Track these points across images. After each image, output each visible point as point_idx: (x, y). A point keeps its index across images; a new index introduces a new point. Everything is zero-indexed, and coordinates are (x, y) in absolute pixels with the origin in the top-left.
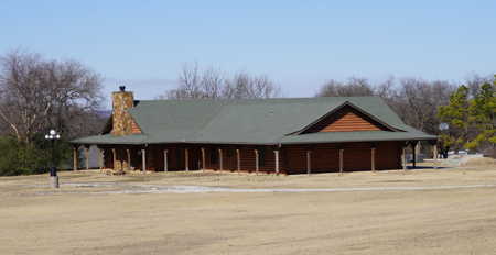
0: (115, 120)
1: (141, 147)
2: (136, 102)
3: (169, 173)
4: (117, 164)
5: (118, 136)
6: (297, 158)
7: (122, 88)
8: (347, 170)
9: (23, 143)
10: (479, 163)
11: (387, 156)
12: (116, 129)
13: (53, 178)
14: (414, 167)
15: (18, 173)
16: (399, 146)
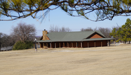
0: (43, 37)
1: (50, 43)
2: (48, 33)
3: (56, 48)
4: (44, 47)
5: (44, 40)
6: (86, 44)
7: (45, 30)
8: (96, 47)
9: (23, 43)
10: (123, 45)
11: (104, 43)
12: (44, 39)
13: (36, 49)
14: (110, 46)
15: (22, 49)
16: (106, 41)
